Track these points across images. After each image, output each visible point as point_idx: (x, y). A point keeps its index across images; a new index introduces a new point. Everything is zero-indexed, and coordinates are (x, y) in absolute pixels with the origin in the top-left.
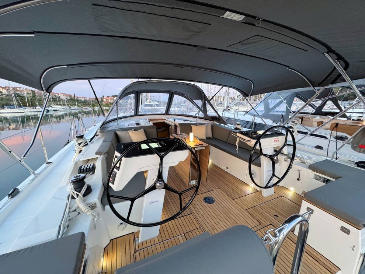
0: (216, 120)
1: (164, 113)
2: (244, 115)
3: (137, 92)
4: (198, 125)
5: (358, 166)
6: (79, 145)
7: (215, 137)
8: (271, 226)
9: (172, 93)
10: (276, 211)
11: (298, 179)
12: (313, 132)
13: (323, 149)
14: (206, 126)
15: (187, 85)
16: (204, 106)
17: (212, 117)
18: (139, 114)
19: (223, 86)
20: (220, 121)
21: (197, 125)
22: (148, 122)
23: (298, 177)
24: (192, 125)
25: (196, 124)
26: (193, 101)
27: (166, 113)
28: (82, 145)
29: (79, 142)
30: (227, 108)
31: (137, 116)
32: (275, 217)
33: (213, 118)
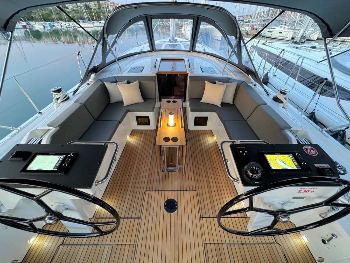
0: (252, 74)
1: (188, 49)
2: (318, 63)
3: (146, 17)
4: (217, 82)
9: (198, 18)
11: (323, 241)
16: (239, 48)
19: (285, 8)
24: (206, 82)
26: (227, 36)
27: (191, 50)
28: (59, 101)
30: (301, 38)
31: (154, 51)
33: (248, 71)
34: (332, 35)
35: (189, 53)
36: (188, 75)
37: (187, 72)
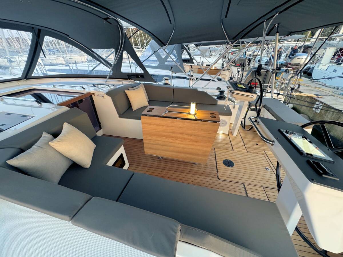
1: (20, 75)
4: (129, 88)
8: (266, 152)
10: (253, 141)
20: (144, 78)
24: (126, 91)
27: (24, 77)
33: (130, 76)
35: (20, 82)
36: (93, 95)
37: (90, 93)
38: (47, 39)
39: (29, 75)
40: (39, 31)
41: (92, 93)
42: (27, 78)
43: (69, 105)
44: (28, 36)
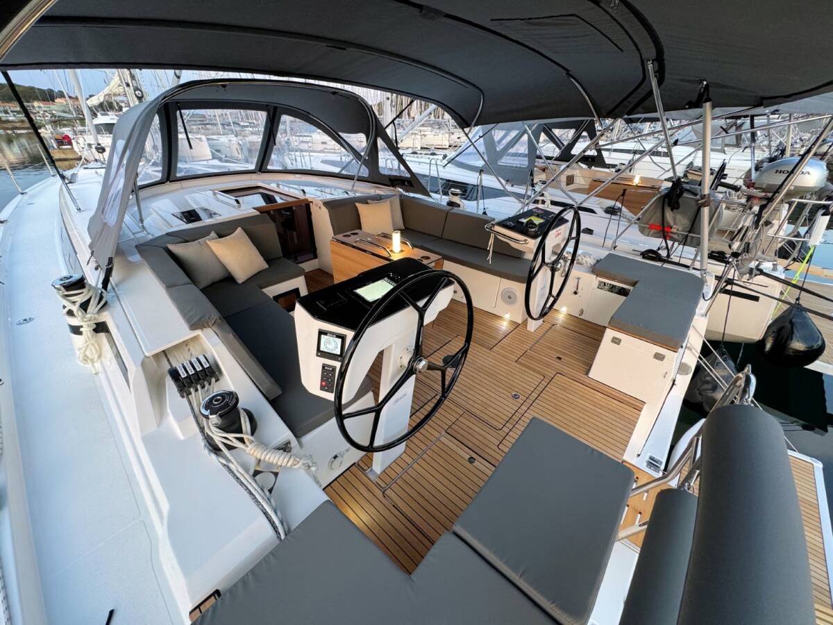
0: (404, 184)
1: (253, 168)
2: (444, 167)
3: (166, 106)
4: (369, 201)
5: (644, 258)
6: (85, 310)
7: (411, 228)
8: (558, 375)
10: (557, 351)
11: (575, 293)
12: (581, 204)
13: (594, 233)
14: (390, 203)
15: (334, 93)
16: (373, 150)
17: (393, 178)
18: (178, 175)
19: (414, 96)
20: (413, 186)
21: (368, 203)
22: (235, 203)
23: (575, 289)
24: (357, 204)
25: (364, 200)
26: (339, 136)
27: (258, 169)
28: (92, 308)
29: (80, 299)
31: (171, 182)
32: (557, 360)
33: (394, 181)
34: (468, 125)
35: (254, 176)
36: (311, 204)
37: (307, 200)
38: (286, 119)
39: (264, 167)
40: (275, 108)
41: (310, 200)
42: (263, 170)
43: (270, 211)
44: (262, 116)
